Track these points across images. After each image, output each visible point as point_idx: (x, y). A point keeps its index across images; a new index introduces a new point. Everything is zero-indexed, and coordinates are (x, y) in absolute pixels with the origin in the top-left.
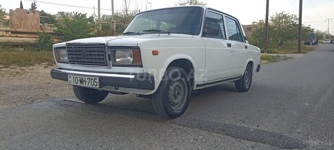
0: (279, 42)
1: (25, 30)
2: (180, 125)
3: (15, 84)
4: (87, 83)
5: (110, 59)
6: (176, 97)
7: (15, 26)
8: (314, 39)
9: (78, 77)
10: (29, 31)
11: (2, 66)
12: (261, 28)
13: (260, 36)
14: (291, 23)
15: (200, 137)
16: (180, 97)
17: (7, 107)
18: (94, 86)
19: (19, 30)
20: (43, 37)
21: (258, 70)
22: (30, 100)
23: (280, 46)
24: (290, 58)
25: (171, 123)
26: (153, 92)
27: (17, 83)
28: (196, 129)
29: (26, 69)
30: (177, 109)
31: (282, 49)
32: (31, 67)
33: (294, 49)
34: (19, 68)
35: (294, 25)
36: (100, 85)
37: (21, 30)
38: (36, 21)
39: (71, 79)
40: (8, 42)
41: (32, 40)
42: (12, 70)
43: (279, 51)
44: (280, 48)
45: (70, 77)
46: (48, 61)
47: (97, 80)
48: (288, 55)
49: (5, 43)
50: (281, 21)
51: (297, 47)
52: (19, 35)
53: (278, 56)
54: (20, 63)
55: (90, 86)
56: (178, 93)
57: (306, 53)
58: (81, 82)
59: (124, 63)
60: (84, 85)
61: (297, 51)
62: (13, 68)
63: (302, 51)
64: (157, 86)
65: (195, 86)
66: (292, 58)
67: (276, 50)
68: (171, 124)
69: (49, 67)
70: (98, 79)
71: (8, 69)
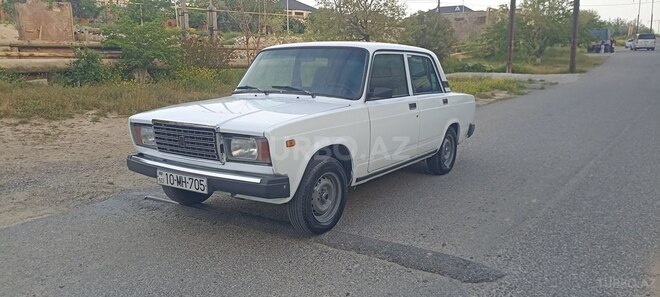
0: (538, 48)
1: (47, 43)
2: (329, 245)
3: (49, 160)
4: (189, 186)
5: (222, 151)
6: (323, 202)
7: (26, 35)
8: (607, 39)
9: (175, 175)
10: (55, 43)
11: (17, 121)
12: (503, 20)
13: (499, 37)
14: (561, 12)
15: (356, 266)
16: (329, 202)
17: (51, 210)
18: (200, 191)
19: (35, 42)
20: (81, 57)
21: (470, 133)
22: (88, 197)
23: (538, 56)
24: (552, 84)
25: (316, 241)
26: (288, 200)
27: (53, 158)
28: (352, 253)
29: (62, 125)
30: (324, 220)
31: (543, 62)
32: (69, 121)
33: (565, 62)
34: (47, 124)
35: (566, 15)
36: (208, 190)
37: (38, 42)
38: (65, 24)
39: (162, 177)
40: (18, 69)
41: (62, 62)
42: (34, 130)
43: (535, 69)
44: (538, 60)
45: (161, 174)
46: (97, 106)
47: (205, 183)
48: (550, 78)
49: (11, 69)
50: (542, 8)
51: (569, 59)
52: (36, 54)
53: (530, 81)
54: (47, 114)
55: (193, 189)
56: (327, 197)
57: (584, 72)
58: (179, 183)
59: (244, 158)
60: (184, 188)
61: (568, 67)
62: (36, 124)
63: (577, 68)
64: (293, 191)
65: (354, 180)
66: (556, 83)
67: (529, 67)
68: (315, 244)
69: (101, 119)
70: (205, 181)
71: (28, 126)
